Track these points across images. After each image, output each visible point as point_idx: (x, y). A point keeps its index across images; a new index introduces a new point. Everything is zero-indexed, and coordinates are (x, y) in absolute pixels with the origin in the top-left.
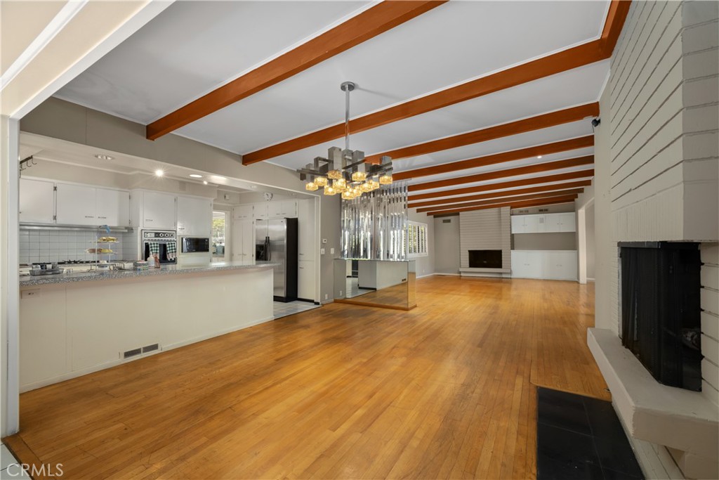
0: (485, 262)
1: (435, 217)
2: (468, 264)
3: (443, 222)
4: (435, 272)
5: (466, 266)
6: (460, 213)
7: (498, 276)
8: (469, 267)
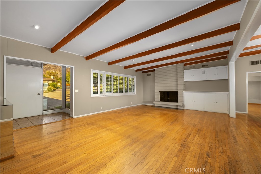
0: (169, 98)
1: (143, 72)
2: (160, 99)
3: (147, 76)
4: (143, 103)
5: (158, 101)
6: (155, 70)
7: (176, 107)
8: (160, 101)
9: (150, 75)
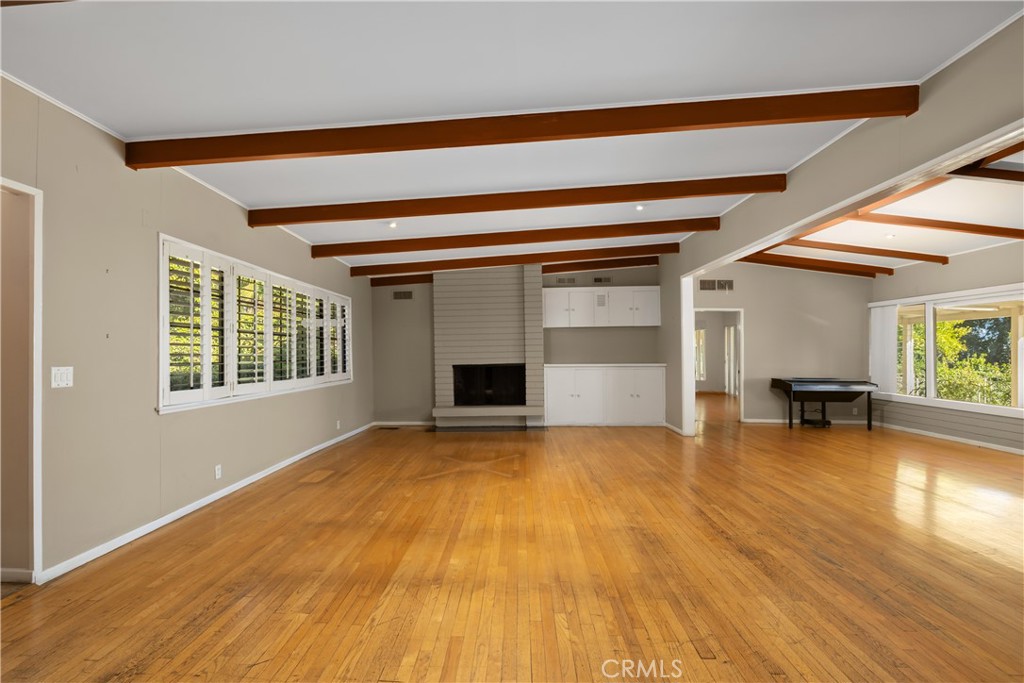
0: (489, 392)
1: (375, 283)
2: (452, 398)
3: (395, 298)
4: (375, 420)
5: (448, 404)
6: (435, 277)
7: (517, 424)
8: (453, 404)
9: (408, 295)
